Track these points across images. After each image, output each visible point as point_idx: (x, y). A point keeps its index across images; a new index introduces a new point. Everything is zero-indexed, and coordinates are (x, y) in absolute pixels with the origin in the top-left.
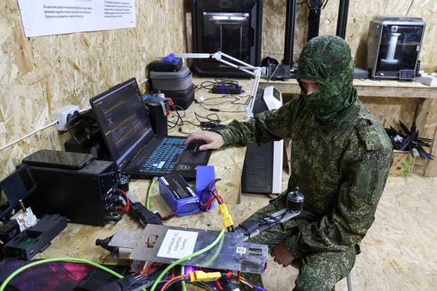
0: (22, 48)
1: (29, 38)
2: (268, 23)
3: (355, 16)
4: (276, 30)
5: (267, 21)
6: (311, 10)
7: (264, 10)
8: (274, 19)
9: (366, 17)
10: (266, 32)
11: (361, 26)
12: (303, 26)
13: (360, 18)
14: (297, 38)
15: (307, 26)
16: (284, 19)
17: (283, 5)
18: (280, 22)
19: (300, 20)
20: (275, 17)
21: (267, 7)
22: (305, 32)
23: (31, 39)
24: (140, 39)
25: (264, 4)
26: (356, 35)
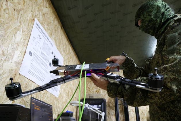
0: (15, 75)
1: (20, 74)
2: (109, 114)
3: (142, 110)
4: (112, 116)
5: (108, 113)
6: (124, 106)
7: (107, 108)
8: (111, 112)
9: (146, 111)
10: (108, 117)
11: (146, 114)
12: (122, 114)
13: (144, 111)
14: (121, 119)
15: (124, 114)
16: (114, 112)
17: (114, 107)
18: (113, 113)
19: (121, 112)
20: (111, 111)
21: (108, 107)
22: (124, 117)
23: (20, 75)
24: (58, 103)
25: (107, 107)
26: (144, 117)
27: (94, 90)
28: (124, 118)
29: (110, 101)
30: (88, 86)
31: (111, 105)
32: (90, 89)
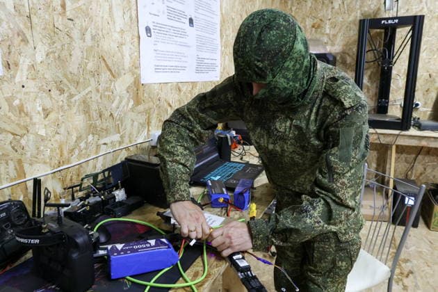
0: (137, 90)
3: (431, 72)
12: (375, 81)
15: (379, 81)
23: (144, 85)
26: (431, 89)
27: (307, 23)
28: (378, 91)
29: (347, 51)
30: (292, 11)
31: (349, 60)
32: (297, 18)
